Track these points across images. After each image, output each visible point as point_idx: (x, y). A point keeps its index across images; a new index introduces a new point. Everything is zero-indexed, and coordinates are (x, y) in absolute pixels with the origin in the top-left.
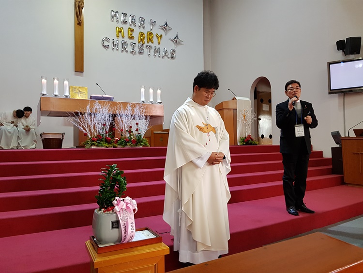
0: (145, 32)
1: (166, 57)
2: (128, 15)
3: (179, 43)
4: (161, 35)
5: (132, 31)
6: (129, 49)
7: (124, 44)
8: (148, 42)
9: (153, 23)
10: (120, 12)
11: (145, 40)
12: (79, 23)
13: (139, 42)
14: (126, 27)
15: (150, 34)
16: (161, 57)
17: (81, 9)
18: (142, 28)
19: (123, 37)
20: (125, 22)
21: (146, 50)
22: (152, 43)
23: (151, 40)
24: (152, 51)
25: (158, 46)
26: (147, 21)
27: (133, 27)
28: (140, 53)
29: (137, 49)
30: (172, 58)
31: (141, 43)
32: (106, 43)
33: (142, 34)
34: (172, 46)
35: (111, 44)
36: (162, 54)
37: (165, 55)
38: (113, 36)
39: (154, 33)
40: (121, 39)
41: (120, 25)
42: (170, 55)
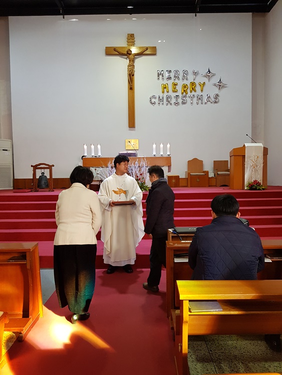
0: (188, 83)
1: (209, 103)
2: (172, 71)
3: (223, 87)
4: (204, 83)
5: (175, 85)
6: (173, 101)
7: (168, 97)
8: (191, 92)
9: (195, 74)
10: (165, 71)
11: (189, 91)
12: (131, 88)
13: (182, 93)
14: (170, 82)
15: (193, 84)
16: (204, 103)
17: (131, 76)
18: (185, 80)
19: (168, 92)
20: (169, 78)
21: (188, 100)
22: (195, 91)
23: (194, 89)
24: (195, 100)
25: (201, 94)
26: (190, 72)
27: (177, 81)
28: (183, 103)
29: (180, 100)
30: (216, 102)
31: (185, 94)
32: (153, 100)
33: (185, 86)
34: (216, 91)
35: (157, 101)
36: (205, 100)
37: (207, 101)
38: (158, 93)
39: (197, 82)
40: (166, 94)
41: (165, 82)
42: (213, 100)
